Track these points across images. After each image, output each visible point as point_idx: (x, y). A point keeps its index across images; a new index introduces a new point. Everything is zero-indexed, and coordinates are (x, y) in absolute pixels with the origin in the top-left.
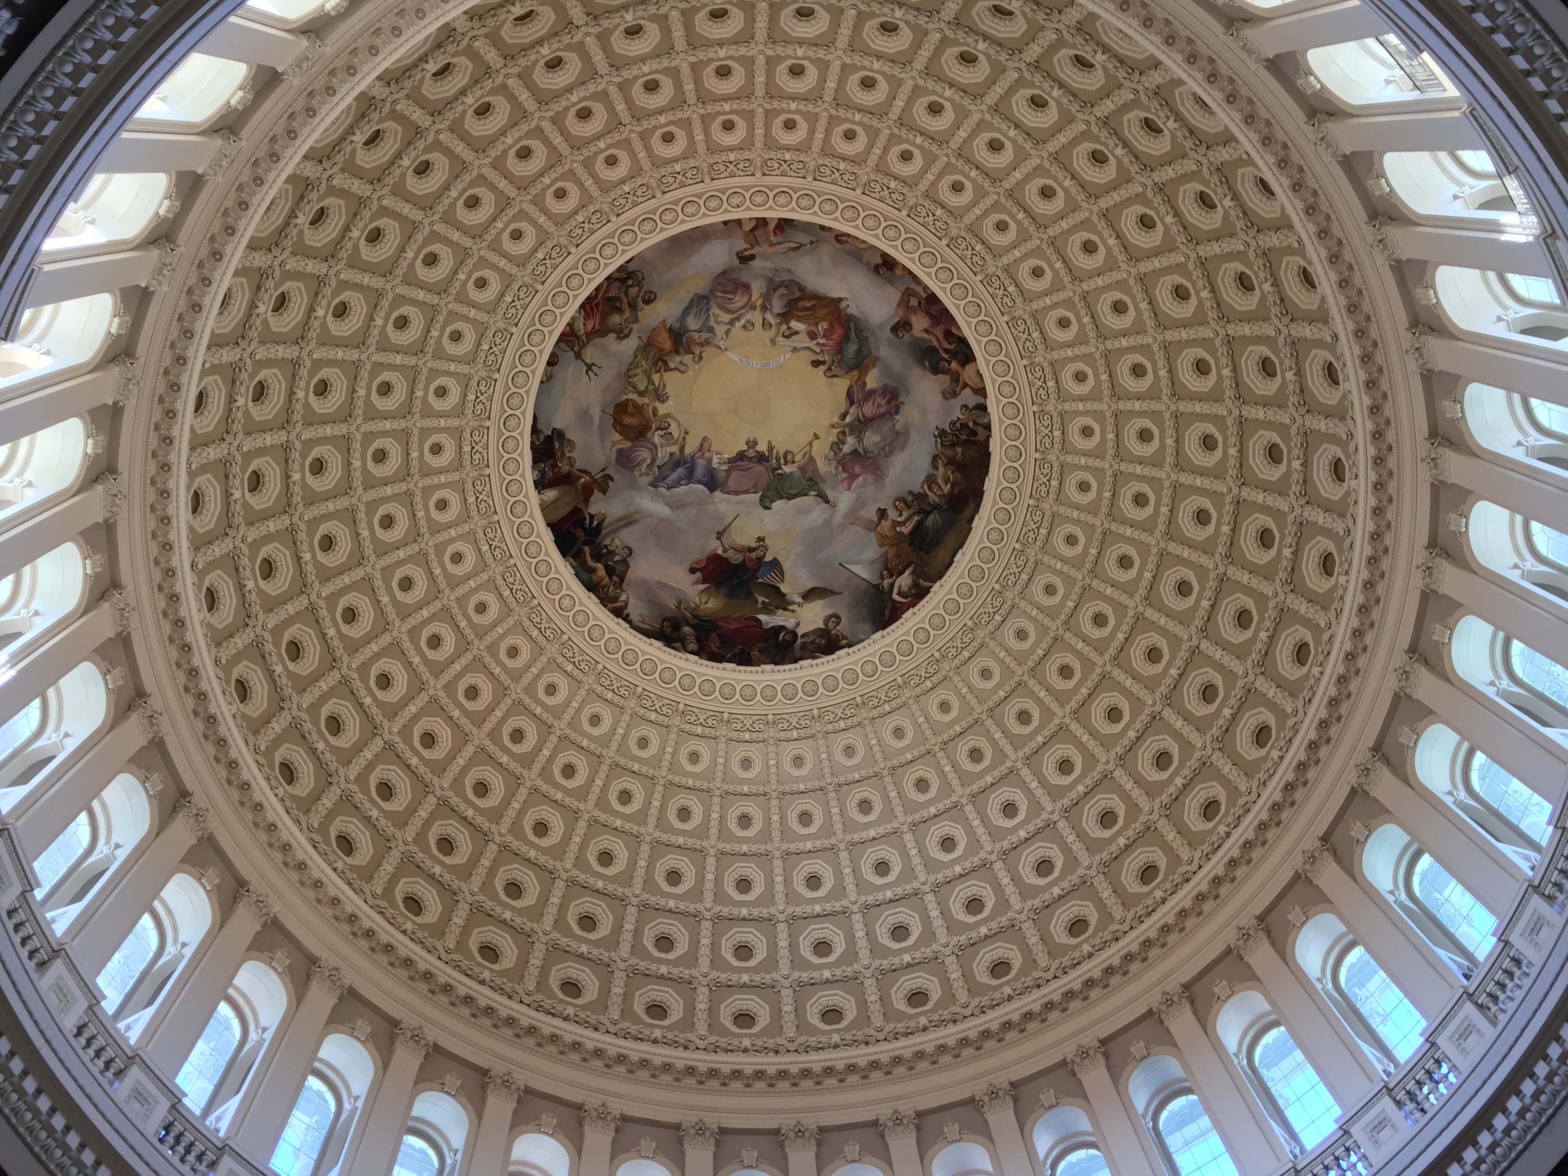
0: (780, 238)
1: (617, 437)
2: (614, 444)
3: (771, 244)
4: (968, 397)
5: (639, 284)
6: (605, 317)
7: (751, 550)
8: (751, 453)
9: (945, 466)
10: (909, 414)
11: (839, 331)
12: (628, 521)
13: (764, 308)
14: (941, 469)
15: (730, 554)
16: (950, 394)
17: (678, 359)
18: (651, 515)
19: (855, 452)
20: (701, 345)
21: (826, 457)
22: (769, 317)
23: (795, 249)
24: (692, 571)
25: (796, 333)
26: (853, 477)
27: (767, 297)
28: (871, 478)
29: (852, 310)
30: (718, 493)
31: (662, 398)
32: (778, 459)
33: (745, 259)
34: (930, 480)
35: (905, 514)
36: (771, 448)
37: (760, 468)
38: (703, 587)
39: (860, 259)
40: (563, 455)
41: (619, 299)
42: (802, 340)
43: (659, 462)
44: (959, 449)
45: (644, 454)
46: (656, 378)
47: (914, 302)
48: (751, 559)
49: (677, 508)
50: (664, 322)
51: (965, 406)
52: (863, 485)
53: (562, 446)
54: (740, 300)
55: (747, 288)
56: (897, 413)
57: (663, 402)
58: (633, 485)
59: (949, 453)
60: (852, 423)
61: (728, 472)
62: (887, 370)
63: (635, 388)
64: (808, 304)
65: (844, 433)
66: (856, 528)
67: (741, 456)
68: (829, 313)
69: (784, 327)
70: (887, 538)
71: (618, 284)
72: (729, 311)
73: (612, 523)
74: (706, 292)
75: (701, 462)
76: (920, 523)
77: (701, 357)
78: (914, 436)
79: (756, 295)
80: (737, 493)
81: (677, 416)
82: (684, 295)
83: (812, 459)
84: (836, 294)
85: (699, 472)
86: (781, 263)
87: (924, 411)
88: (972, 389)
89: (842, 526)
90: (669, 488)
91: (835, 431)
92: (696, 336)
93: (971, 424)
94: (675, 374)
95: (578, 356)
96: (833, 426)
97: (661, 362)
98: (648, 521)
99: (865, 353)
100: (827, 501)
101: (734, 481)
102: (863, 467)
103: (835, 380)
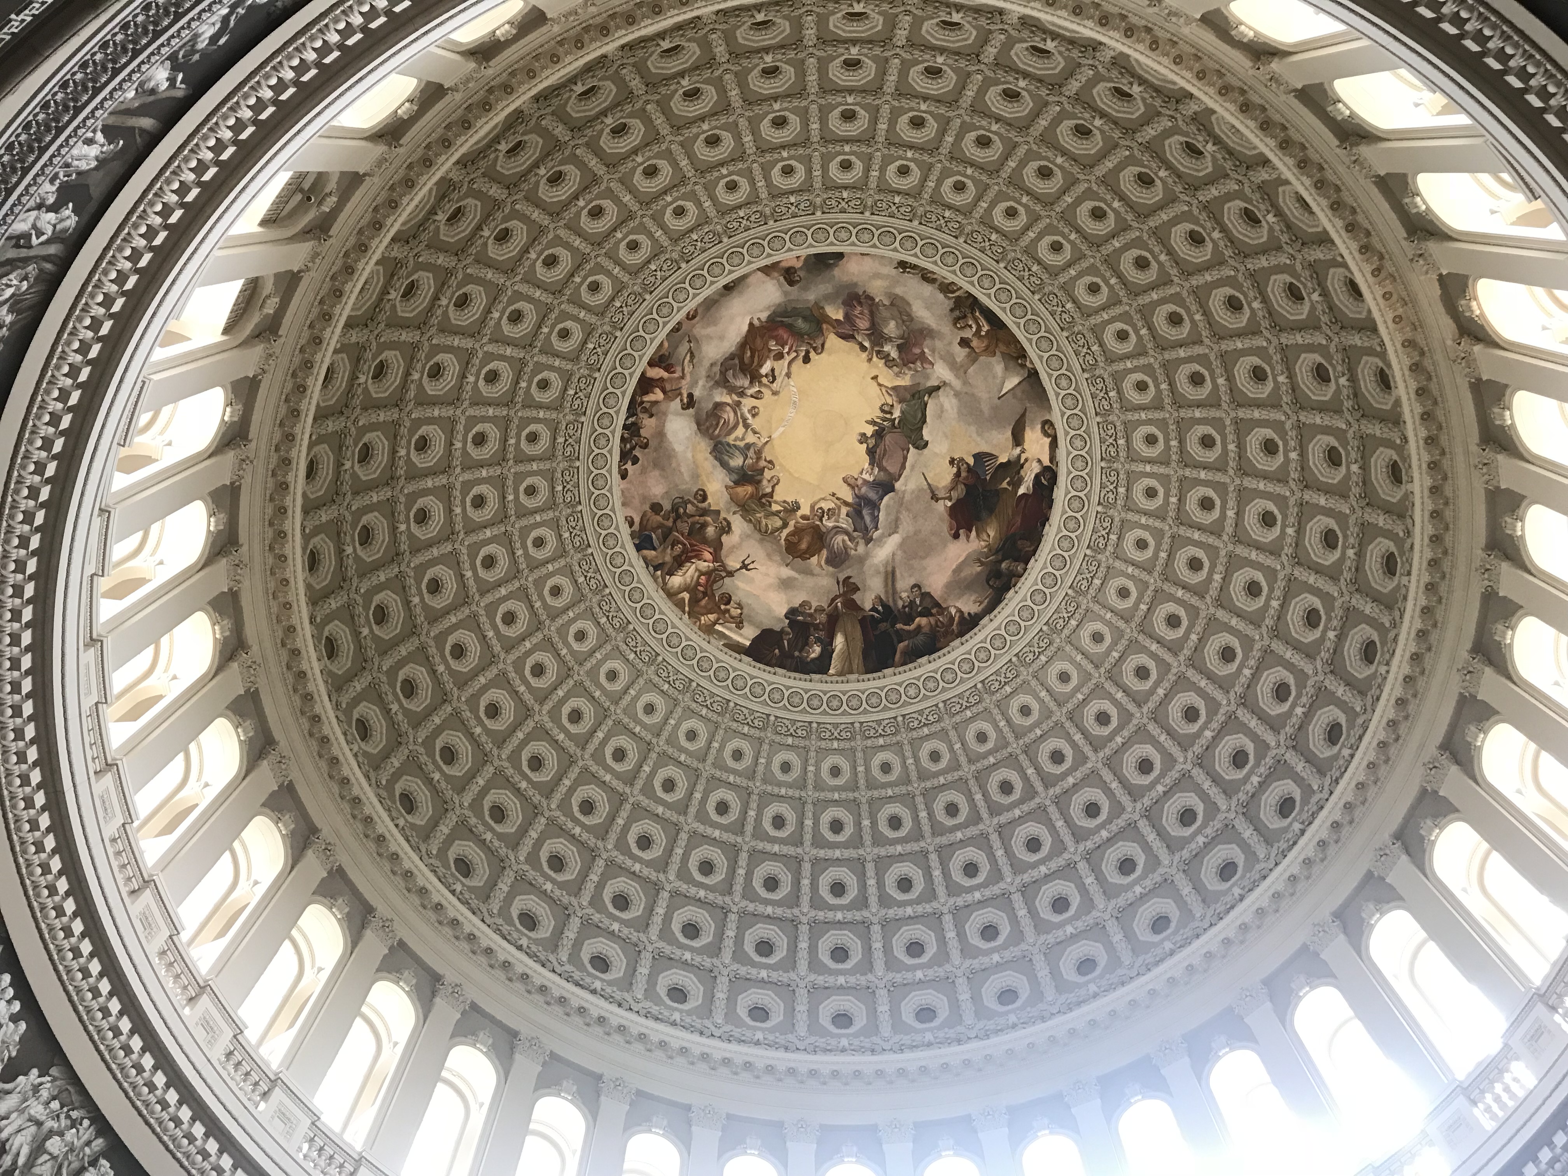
0: (679, 369)
1: (814, 560)
6: (705, 541)
7: (958, 475)
8: (872, 442)
10: (877, 289)
11: (781, 332)
12: (890, 576)
13: (742, 394)
15: (955, 495)
17: (765, 482)
18: (894, 554)
19: (900, 348)
20: (759, 458)
22: (751, 391)
24: (956, 536)
25: (773, 370)
26: (922, 357)
27: (732, 390)
28: (928, 342)
30: (898, 485)
31: (796, 507)
32: (884, 419)
33: (690, 403)
36: (873, 423)
37: (888, 439)
38: (974, 533)
40: (811, 615)
41: (693, 524)
42: (781, 367)
43: (850, 529)
45: (839, 540)
46: (775, 507)
48: (967, 478)
49: (897, 527)
50: (727, 487)
53: (803, 614)
54: (729, 415)
55: (718, 406)
56: (873, 299)
58: (862, 560)
60: (872, 342)
61: (882, 468)
62: (829, 298)
63: (777, 530)
64: (749, 354)
65: (878, 352)
66: (971, 370)
67: (871, 452)
68: (762, 337)
70: (988, 347)
71: (679, 523)
72: (735, 427)
74: (711, 443)
75: (864, 490)
76: (983, 313)
77: (770, 462)
80: (903, 467)
81: (816, 498)
83: (895, 388)
85: (872, 495)
86: (703, 372)
87: (877, 276)
89: (965, 383)
90: (877, 528)
91: (875, 359)
92: (749, 461)
94: (778, 489)
95: (731, 574)
96: (870, 360)
97: (763, 500)
98: (898, 558)
99: (808, 313)
100: (938, 388)
101: (892, 467)
102: (915, 345)
103: (826, 346)
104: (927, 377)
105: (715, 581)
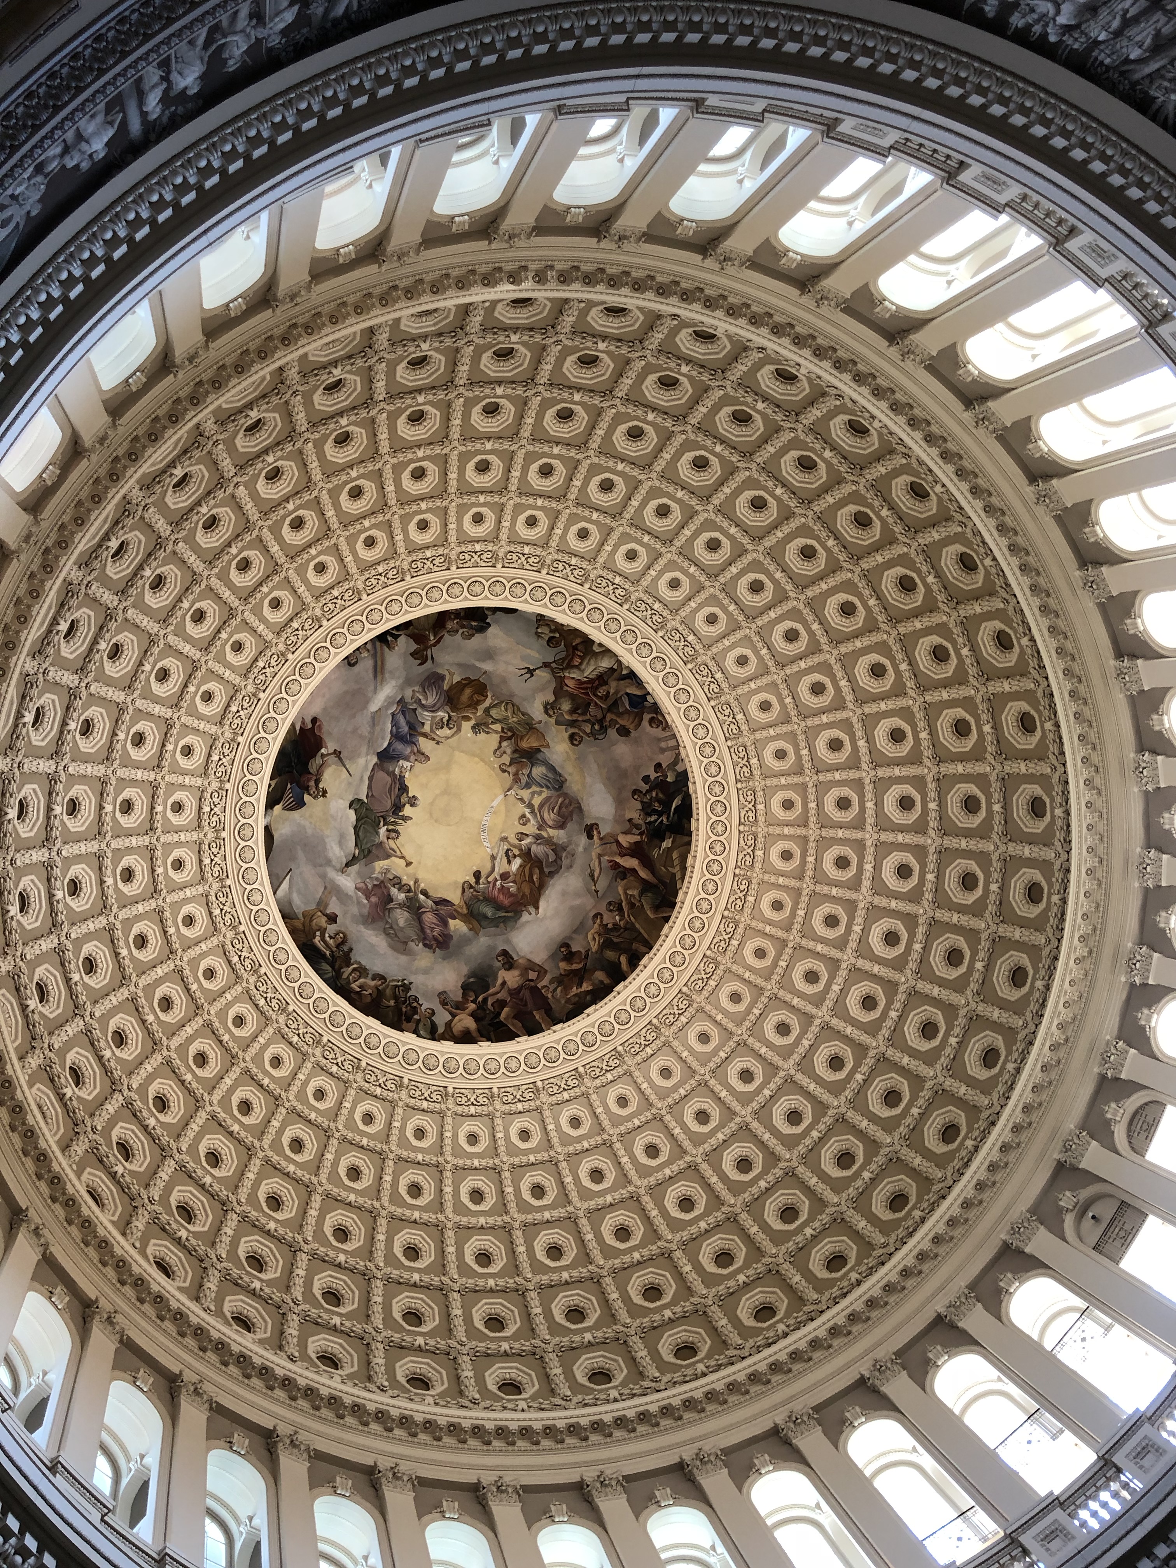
0: (604, 863)
1: (457, 679)
2: (452, 675)
3: (600, 856)
4: (442, 1017)
5: (593, 734)
6: (572, 697)
7: (317, 782)
8: (404, 799)
9: (376, 987)
10: (424, 958)
11: (506, 902)
12: (379, 670)
13: (538, 837)
14: (373, 983)
15: (318, 760)
16: (443, 999)
17: (509, 751)
18: (375, 692)
19: (390, 899)
20: (516, 774)
21: (388, 870)
22: (528, 840)
23: (592, 876)
24: (314, 720)
25: (509, 862)
26: (368, 894)
27: (549, 842)
28: (365, 911)
29: (525, 917)
30: (375, 760)
31: (476, 729)
32: (394, 822)
33: (590, 830)
34: (362, 971)
35: (331, 942)
36: (405, 819)
37: (388, 804)
38: (298, 728)
39: (576, 931)
40: (463, 627)
41: (584, 714)
42: (501, 866)
43: (419, 710)
44: (392, 1003)
45: (431, 700)
46: (497, 727)
47: (532, 975)
48: (309, 780)
49: (374, 718)
50: (548, 746)
51: (433, 1013)
52: (359, 903)
53: (471, 627)
54: (550, 817)
55: (561, 826)
56: (425, 945)
57: (473, 727)
58: (408, 682)
59: (388, 992)
60: (418, 900)
61: (392, 774)
62: (465, 941)
63: (495, 706)
64: (535, 878)
65: (409, 891)
66: (321, 890)
67: (404, 789)
68: (524, 895)
69: (517, 852)
70: (311, 921)
71: (600, 716)
72: (541, 806)
73: (382, 655)
74: (565, 790)
75: (408, 750)
76: (323, 956)
77: (504, 771)
78: (403, 959)
79: (552, 832)
80: (371, 778)
81: (456, 738)
82: (569, 771)
83: (388, 856)
84: (542, 904)
85: (399, 746)
86: (579, 861)
87: (426, 972)
88: (451, 1021)
89: (323, 876)
90: (393, 714)
91: (412, 883)
92: (526, 771)
93: (416, 1017)
94: (495, 745)
95: (546, 665)
96: (416, 882)
97: (510, 734)
98: (372, 688)
99: (484, 923)
100: (348, 865)
101: (383, 778)
102: (376, 905)
103: (460, 891)
104: (359, 873)
105: (563, 659)
